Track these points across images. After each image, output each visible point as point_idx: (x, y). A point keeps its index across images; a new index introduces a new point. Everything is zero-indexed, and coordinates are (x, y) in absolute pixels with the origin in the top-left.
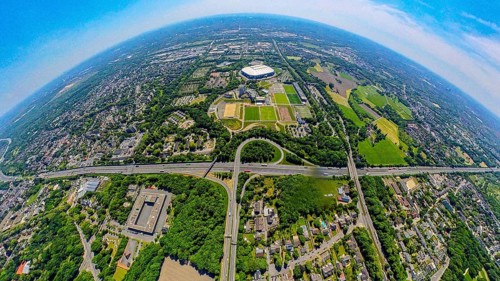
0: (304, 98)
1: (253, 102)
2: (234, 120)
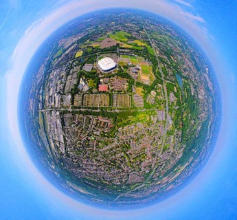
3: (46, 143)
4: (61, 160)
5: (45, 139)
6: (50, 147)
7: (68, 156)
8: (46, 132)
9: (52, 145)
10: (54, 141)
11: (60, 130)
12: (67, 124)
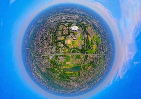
0: (83, 39)
1: (74, 39)
2: (70, 45)
3: (51, 17)
4: (45, 23)
5: (53, 16)
6: (50, 18)
7: (46, 24)
8: (55, 16)
9: (50, 19)
10: (51, 19)
11: (54, 21)
12: (56, 22)
